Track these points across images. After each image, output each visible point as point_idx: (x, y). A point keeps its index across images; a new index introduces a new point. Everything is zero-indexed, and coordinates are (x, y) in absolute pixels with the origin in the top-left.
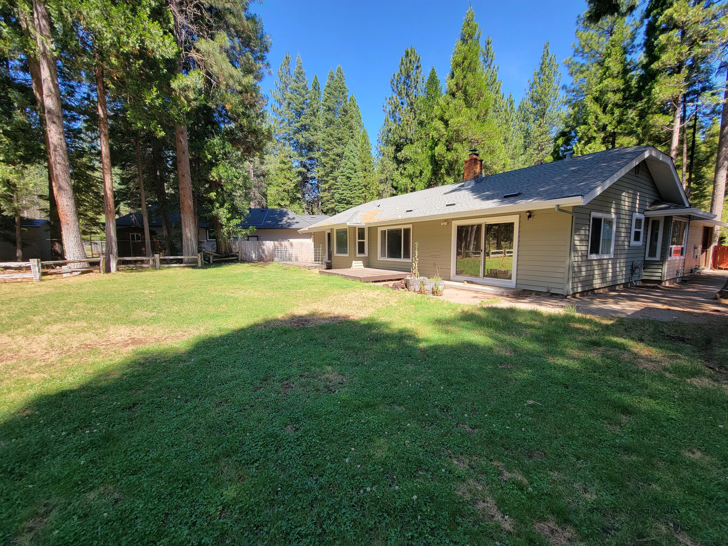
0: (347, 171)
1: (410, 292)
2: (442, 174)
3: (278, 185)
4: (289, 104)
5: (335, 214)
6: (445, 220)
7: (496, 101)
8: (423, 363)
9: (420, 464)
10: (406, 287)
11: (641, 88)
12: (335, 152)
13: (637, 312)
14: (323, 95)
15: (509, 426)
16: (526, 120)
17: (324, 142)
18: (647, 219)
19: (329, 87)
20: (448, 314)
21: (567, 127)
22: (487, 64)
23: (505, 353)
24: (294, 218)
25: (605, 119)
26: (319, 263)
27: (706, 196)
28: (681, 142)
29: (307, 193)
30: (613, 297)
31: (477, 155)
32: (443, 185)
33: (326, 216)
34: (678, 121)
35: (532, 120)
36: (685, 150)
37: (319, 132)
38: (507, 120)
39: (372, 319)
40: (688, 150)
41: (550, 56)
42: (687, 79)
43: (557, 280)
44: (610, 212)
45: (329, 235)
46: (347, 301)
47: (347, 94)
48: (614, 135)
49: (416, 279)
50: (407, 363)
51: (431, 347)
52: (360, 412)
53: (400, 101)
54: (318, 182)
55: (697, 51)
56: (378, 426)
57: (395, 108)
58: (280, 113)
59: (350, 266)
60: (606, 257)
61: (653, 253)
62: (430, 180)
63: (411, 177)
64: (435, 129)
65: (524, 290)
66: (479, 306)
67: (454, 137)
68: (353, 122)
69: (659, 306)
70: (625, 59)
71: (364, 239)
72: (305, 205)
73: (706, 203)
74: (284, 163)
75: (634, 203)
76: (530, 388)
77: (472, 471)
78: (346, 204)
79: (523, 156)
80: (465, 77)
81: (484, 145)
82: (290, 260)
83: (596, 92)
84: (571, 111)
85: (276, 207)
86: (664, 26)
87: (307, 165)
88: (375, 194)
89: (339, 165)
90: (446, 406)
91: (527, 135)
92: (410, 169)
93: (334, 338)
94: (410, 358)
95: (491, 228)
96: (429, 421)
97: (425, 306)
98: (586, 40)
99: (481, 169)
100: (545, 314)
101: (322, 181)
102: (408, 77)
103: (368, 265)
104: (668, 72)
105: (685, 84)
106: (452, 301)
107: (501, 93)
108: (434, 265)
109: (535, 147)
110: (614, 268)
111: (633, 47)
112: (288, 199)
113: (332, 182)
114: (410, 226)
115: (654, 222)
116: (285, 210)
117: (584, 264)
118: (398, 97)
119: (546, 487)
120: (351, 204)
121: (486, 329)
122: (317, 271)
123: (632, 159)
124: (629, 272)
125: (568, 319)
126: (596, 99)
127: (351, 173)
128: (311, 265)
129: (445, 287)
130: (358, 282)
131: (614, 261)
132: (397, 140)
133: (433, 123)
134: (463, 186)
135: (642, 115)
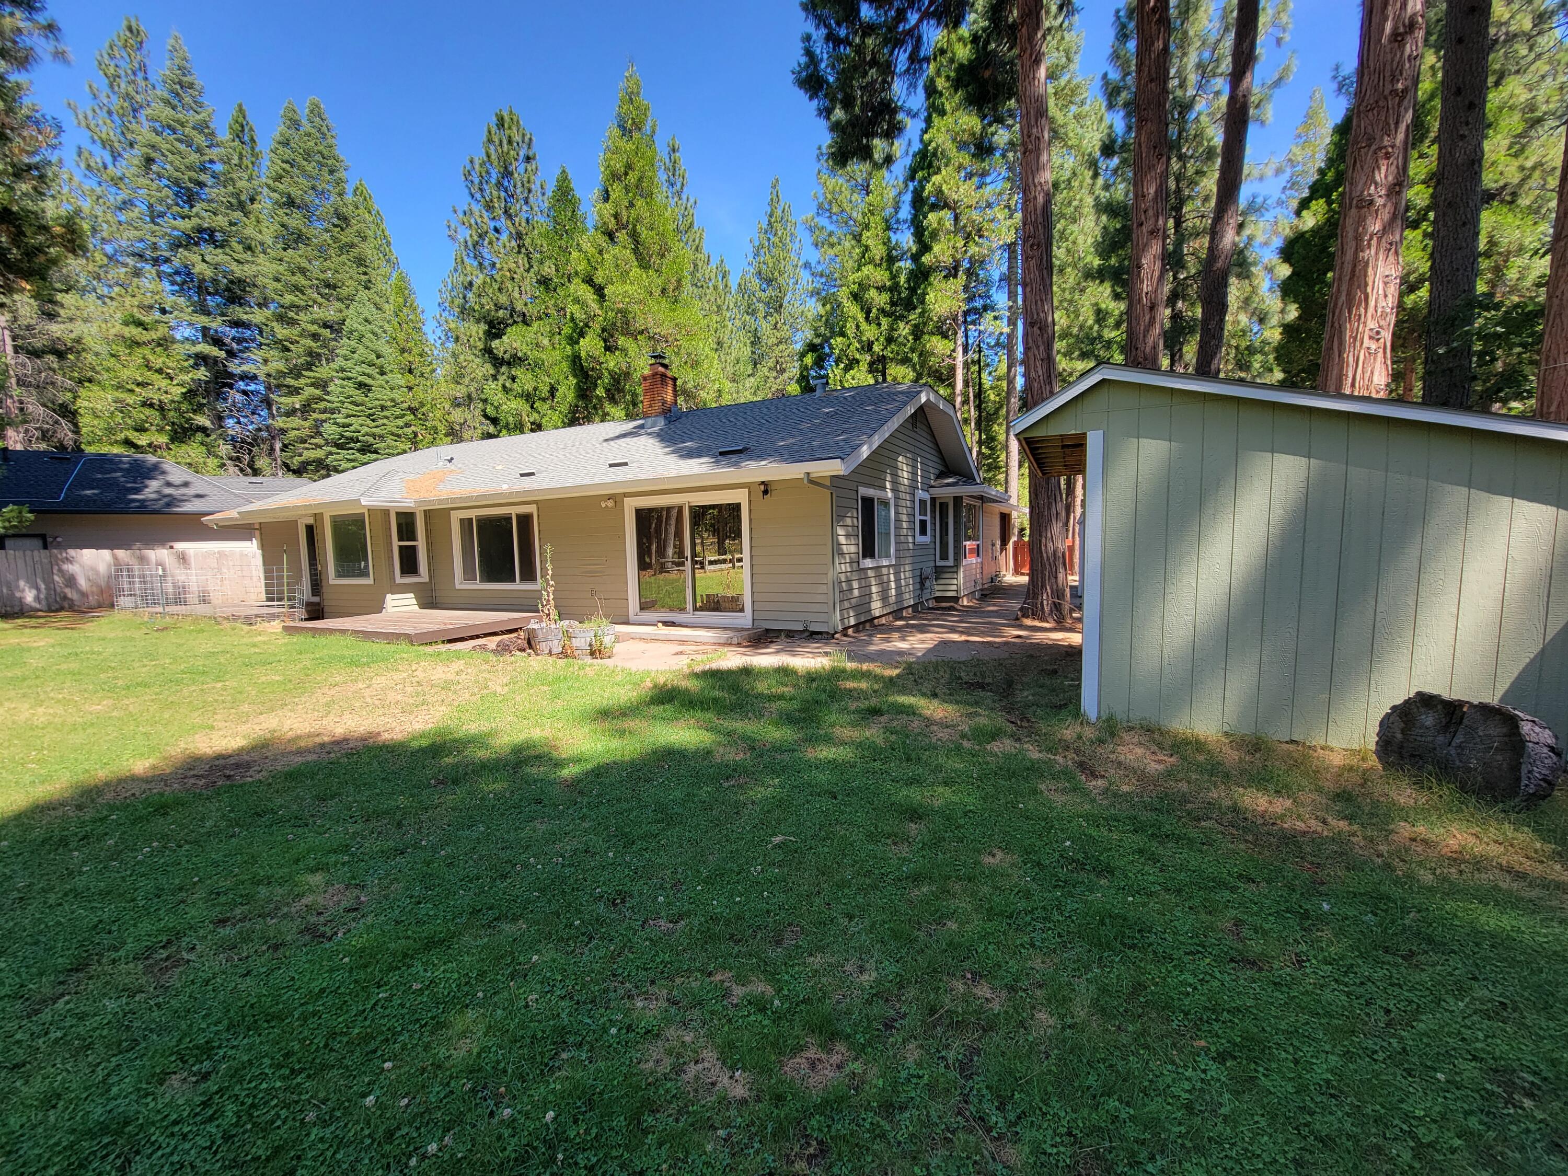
0: (358, 368)
1: (539, 658)
2: (600, 399)
3: (119, 387)
4: (149, 161)
5: (329, 476)
6: (610, 497)
7: (696, 265)
8: (571, 811)
9: (561, 1039)
10: (530, 647)
11: (913, 290)
12: (315, 316)
13: (929, 651)
14: (268, 165)
15: (741, 895)
16: (753, 313)
17: (279, 286)
18: (933, 500)
19: (286, 143)
20: (624, 695)
21: (818, 336)
22: (674, 190)
23: (735, 756)
24: (186, 484)
25: (870, 332)
26: (283, 606)
27: (1000, 468)
28: (966, 383)
29: (231, 417)
30: (899, 629)
31: (665, 366)
32: (602, 421)
33: (298, 480)
34: (960, 350)
35: (761, 314)
36: (971, 395)
37: (261, 259)
38: (718, 307)
39: (439, 733)
40: (975, 397)
41: (782, 203)
42: (966, 288)
43: (817, 608)
44: (884, 488)
45: (310, 529)
46: (371, 697)
47: (342, 174)
48: (883, 360)
49: (553, 626)
50: (533, 819)
51: (587, 774)
52: (409, 967)
53: (492, 224)
54: (268, 388)
55: (973, 249)
56: (458, 986)
57: (480, 236)
58: (116, 182)
59: (379, 608)
60: (885, 562)
61: (944, 557)
62: (574, 410)
63: (529, 398)
64: (577, 301)
65: (767, 630)
66: (686, 670)
67: (619, 324)
68: (368, 250)
69: (955, 637)
70: (889, 239)
71: (414, 538)
72: (224, 449)
73: (1001, 477)
74: (140, 324)
75: (914, 474)
76: (777, 814)
77: (673, 1010)
78: (359, 450)
79: (752, 379)
80: (632, 205)
81: (679, 348)
82: (179, 600)
83: (854, 283)
84: (821, 311)
85: (116, 450)
86: (933, 199)
87: (227, 341)
88: (442, 429)
89: (332, 351)
90: (619, 893)
91: (756, 341)
92: (525, 380)
93: (333, 797)
94: (539, 806)
95: (704, 514)
96: (583, 934)
97: (576, 685)
98: (833, 192)
99: (675, 395)
100: (801, 672)
101: (277, 384)
102: (507, 173)
103: (429, 600)
104: (943, 274)
105: (963, 296)
106: (633, 666)
107: (705, 250)
108: (593, 592)
109: (771, 364)
110: (898, 580)
111: (898, 222)
112: (161, 430)
113: (310, 391)
114: (532, 509)
115: (941, 504)
116: (151, 459)
117: (855, 576)
118: (485, 214)
119: (803, 989)
120: (376, 452)
121: (699, 714)
122: (276, 626)
123: (905, 404)
124: (918, 586)
125: (837, 674)
126: (856, 297)
127: (369, 376)
128: (255, 611)
129: (617, 640)
130: (404, 646)
131: (897, 567)
132: (489, 311)
133: (572, 288)
134: (642, 427)
135: (917, 333)
